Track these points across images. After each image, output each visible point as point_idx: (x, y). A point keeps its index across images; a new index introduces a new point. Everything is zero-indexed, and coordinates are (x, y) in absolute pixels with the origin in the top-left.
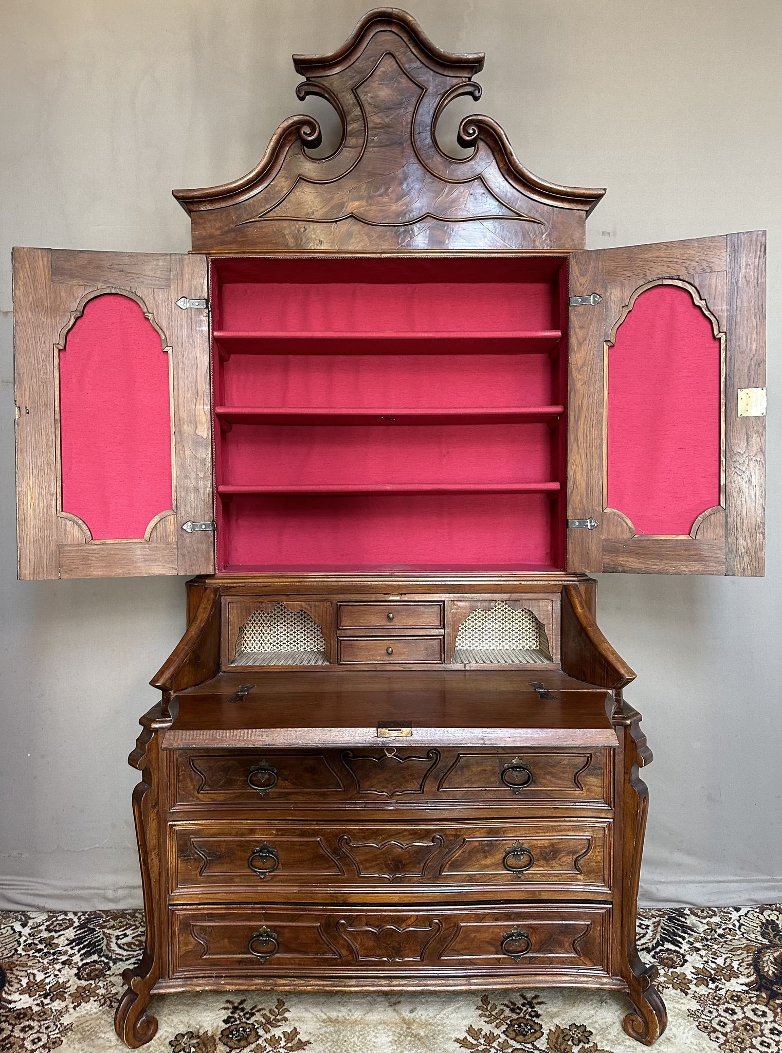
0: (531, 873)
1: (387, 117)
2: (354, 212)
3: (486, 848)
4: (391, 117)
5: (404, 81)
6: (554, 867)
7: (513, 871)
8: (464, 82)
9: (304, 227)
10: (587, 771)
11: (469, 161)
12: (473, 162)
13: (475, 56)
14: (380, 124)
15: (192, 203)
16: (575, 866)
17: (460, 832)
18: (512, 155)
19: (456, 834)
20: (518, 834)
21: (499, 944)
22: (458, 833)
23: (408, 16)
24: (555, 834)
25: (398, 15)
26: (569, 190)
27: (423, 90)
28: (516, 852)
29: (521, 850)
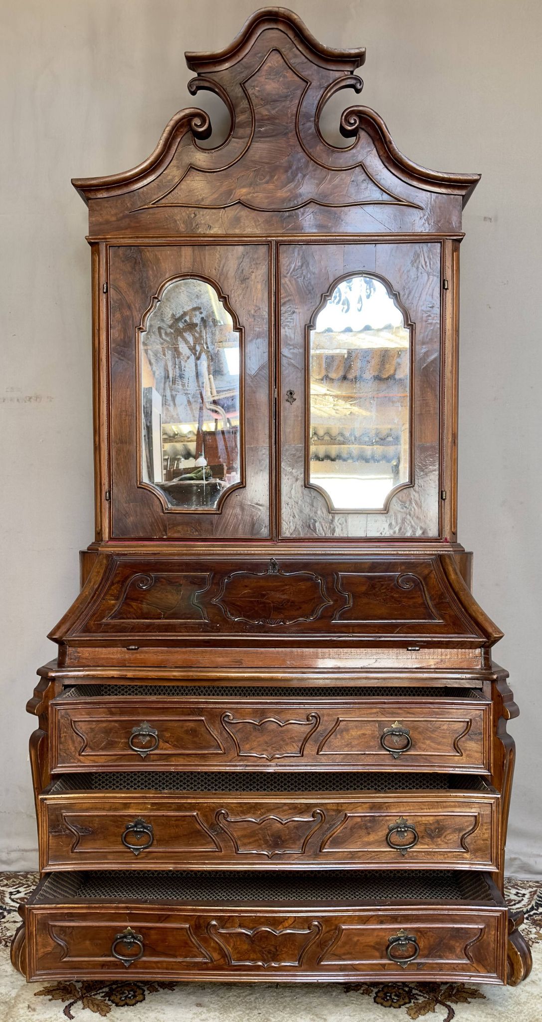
0: (416, 851)
1: (274, 109)
2: (241, 198)
3: (369, 824)
4: (277, 110)
5: (290, 74)
6: (440, 844)
7: (397, 849)
8: (346, 75)
9: (194, 213)
10: (466, 736)
11: (350, 150)
12: (354, 151)
13: (357, 51)
14: (266, 115)
15: (90, 191)
16: (461, 844)
17: (342, 807)
18: (391, 143)
19: (338, 810)
20: (402, 809)
21: (384, 948)
22: (340, 808)
23: (293, 14)
24: (440, 810)
25: (284, 14)
26: (446, 176)
27: (307, 83)
28: (399, 829)
29: (405, 827)
